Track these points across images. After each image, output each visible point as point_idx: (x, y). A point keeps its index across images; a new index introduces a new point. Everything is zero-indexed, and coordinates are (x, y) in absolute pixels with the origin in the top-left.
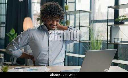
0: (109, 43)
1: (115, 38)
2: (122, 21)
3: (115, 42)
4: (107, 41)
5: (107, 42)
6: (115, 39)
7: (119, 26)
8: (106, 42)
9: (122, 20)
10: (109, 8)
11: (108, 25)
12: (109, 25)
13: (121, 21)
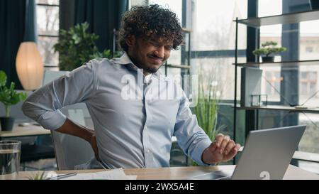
0: (238, 105)
1: (253, 94)
2: (269, 56)
3: (253, 105)
4: (235, 101)
5: (235, 105)
6: (252, 96)
7: (259, 67)
8: (233, 105)
9: (269, 54)
10: (239, 24)
11: (236, 65)
12: (240, 65)
13: (267, 55)
